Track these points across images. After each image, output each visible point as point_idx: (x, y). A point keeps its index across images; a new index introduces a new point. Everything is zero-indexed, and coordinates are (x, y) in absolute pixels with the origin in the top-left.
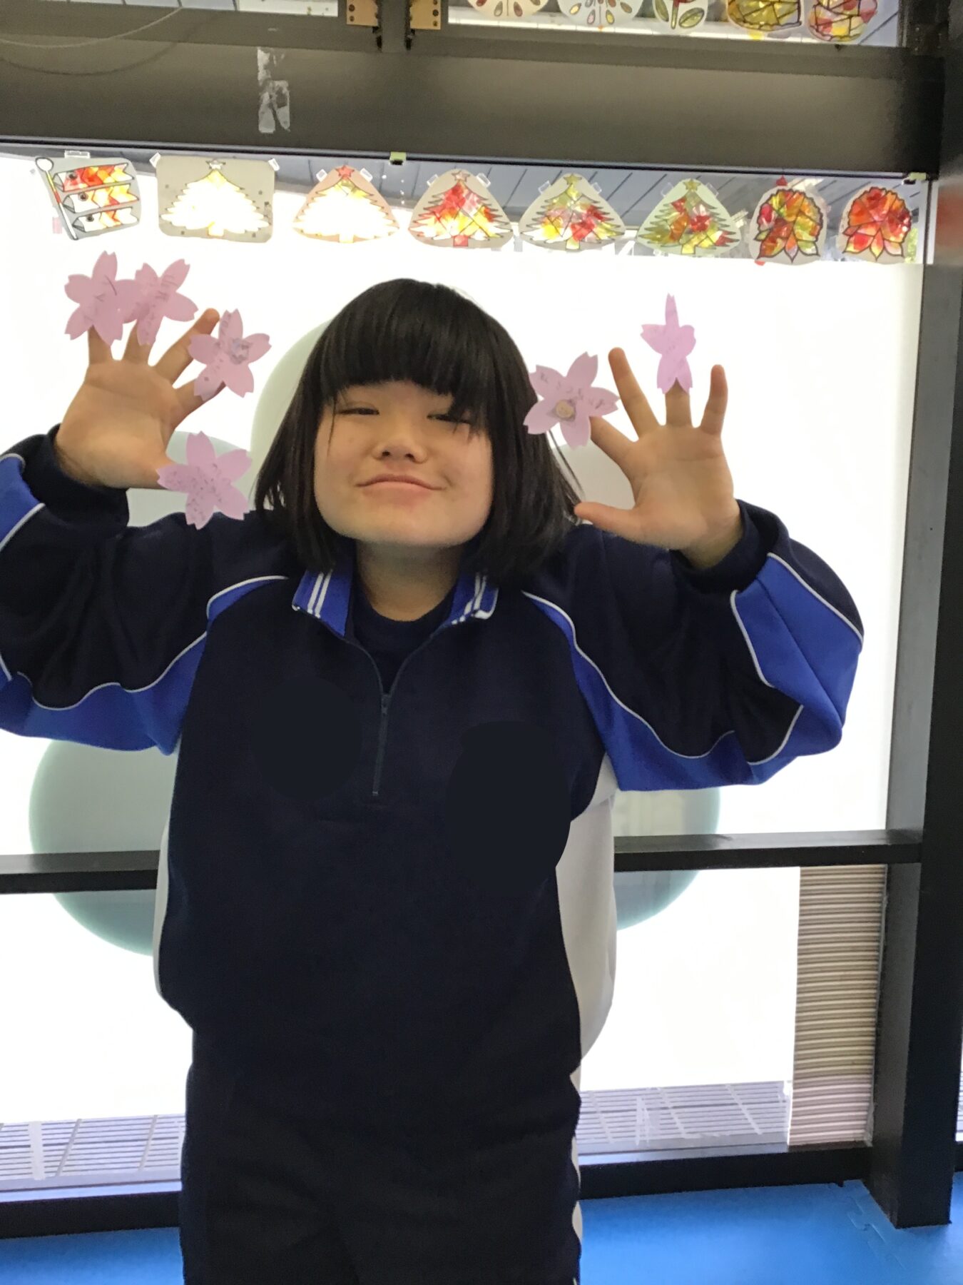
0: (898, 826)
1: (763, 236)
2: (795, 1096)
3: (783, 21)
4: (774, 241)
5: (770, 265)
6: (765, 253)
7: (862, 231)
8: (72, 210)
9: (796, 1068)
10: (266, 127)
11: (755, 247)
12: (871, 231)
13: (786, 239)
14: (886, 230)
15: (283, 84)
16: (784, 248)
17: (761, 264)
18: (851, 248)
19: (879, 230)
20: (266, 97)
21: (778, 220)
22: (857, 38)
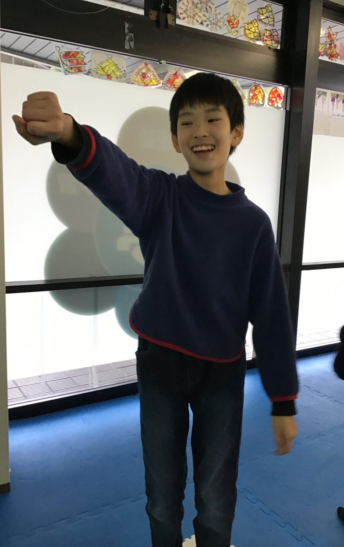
1: (251, 98)
3: (256, 38)
4: (253, 99)
8: (66, 65)
12: (274, 99)
13: (256, 99)
15: (132, 35)
16: (255, 102)
17: (250, 105)
18: (270, 104)
20: (127, 38)
21: (254, 94)
22: (274, 46)
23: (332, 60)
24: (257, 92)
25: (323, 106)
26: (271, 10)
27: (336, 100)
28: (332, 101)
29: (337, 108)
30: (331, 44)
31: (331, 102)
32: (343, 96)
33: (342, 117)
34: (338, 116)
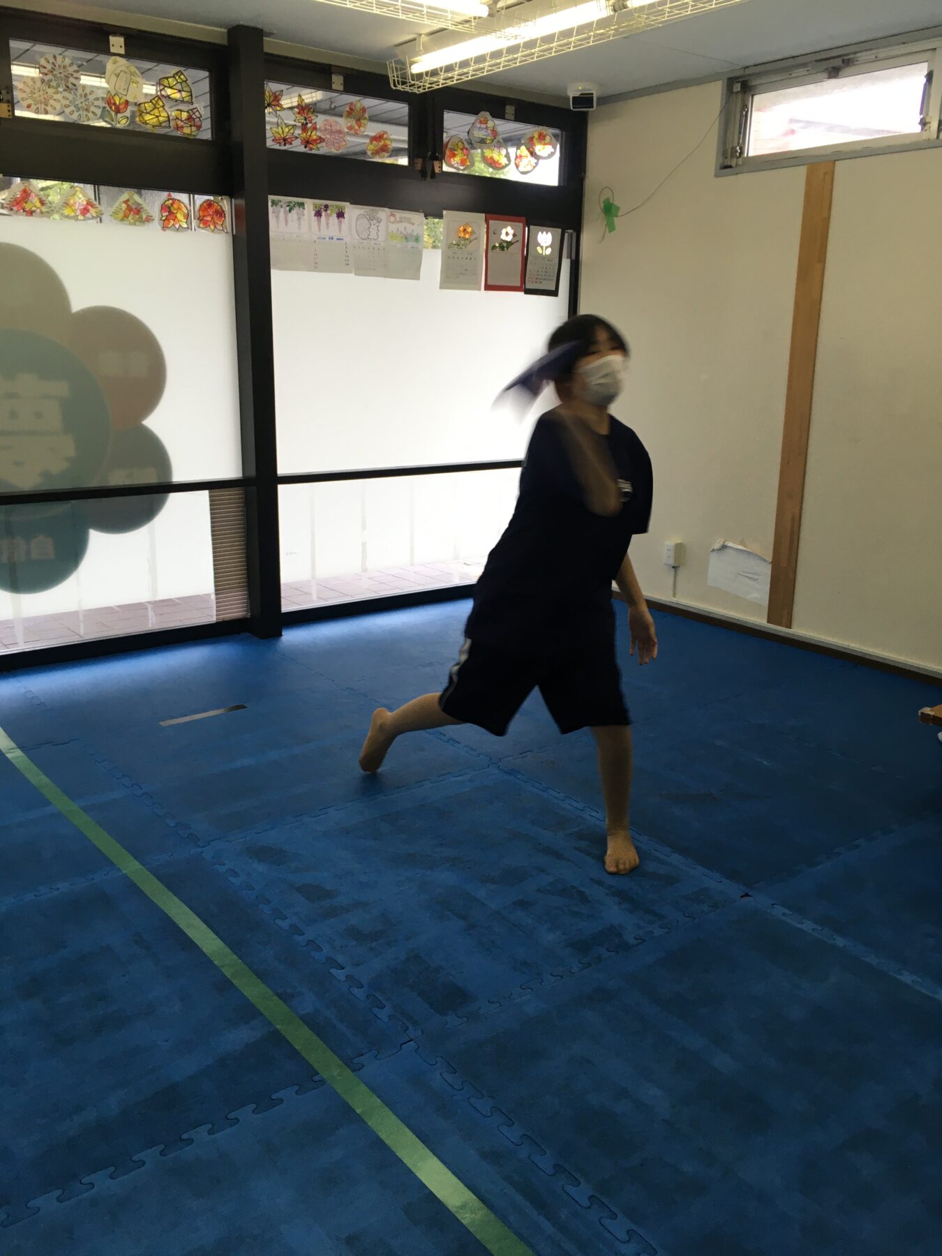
0: (247, 475)
1: (164, 218)
2: (217, 599)
3: (163, 125)
4: (168, 220)
5: (168, 232)
6: (164, 228)
7: (205, 218)
9: (216, 586)
11: (161, 224)
12: (209, 218)
13: (174, 220)
14: (215, 218)
16: (173, 225)
17: (165, 230)
18: (201, 225)
19: (212, 218)
21: (170, 212)
22: (195, 136)
23: (311, 149)
24: (175, 209)
25: (300, 225)
26: (185, 79)
27: (323, 214)
28: (315, 215)
29: (328, 227)
30: (307, 124)
31: (314, 219)
32: (337, 207)
33: (339, 241)
34: (331, 240)
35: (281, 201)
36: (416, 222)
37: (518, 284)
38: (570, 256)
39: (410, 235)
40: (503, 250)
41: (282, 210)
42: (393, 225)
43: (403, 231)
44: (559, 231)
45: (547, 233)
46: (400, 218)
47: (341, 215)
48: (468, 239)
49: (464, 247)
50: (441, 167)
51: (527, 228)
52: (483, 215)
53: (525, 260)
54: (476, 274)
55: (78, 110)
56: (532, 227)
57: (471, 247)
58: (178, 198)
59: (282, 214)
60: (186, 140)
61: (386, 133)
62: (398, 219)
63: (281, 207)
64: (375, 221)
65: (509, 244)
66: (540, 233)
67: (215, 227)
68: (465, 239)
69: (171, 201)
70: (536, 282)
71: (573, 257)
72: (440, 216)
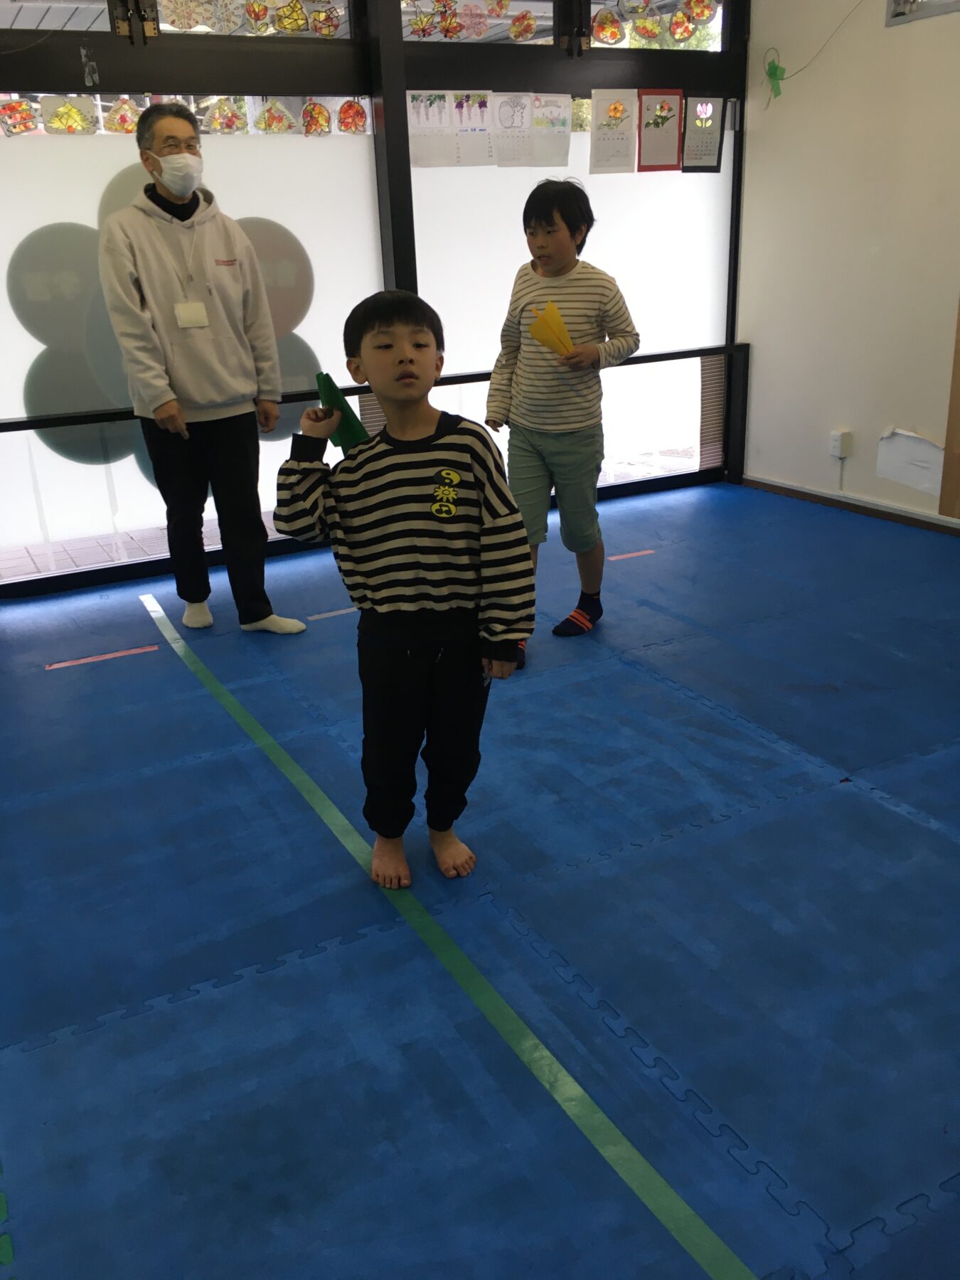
1: (306, 124)
3: (302, 28)
4: (311, 126)
5: (310, 137)
6: (308, 132)
7: (346, 121)
8: (6, 123)
10: (89, 83)
11: (303, 129)
12: (350, 120)
13: (315, 125)
14: (356, 119)
15: (94, 64)
16: (315, 130)
17: (307, 136)
18: (343, 128)
19: (353, 120)
20: (87, 70)
21: (311, 117)
22: (333, 36)
23: (451, 38)
24: (316, 114)
25: (441, 119)
27: (465, 105)
28: (456, 107)
29: (470, 118)
30: (446, 11)
31: (456, 111)
32: (479, 96)
33: (482, 132)
34: (473, 132)
35: (421, 96)
36: (561, 104)
37: (675, 162)
38: (733, 127)
39: (556, 119)
40: (658, 127)
41: (423, 105)
42: (539, 109)
43: (549, 116)
44: (721, 100)
45: (707, 105)
46: (546, 102)
47: (483, 104)
48: (619, 118)
49: (615, 127)
50: (589, 43)
51: (684, 101)
52: (636, 91)
53: (682, 137)
54: (628, 156)
55: (219, 20)
56: (689, 99)
57: (622, 126)
58: (319, 102)
59: (422, 110)
60: (325, 41)
61: (530, 12)
62: (543, 103)
63: (422, 101)
64: (519, 108)
65: (665, 119)
66: (699, 105)
67: (357, 128)
68: (616, 118)
69: (312, 106)
70: (696, 158)
71: (737, 129)
72: (589, 96)
